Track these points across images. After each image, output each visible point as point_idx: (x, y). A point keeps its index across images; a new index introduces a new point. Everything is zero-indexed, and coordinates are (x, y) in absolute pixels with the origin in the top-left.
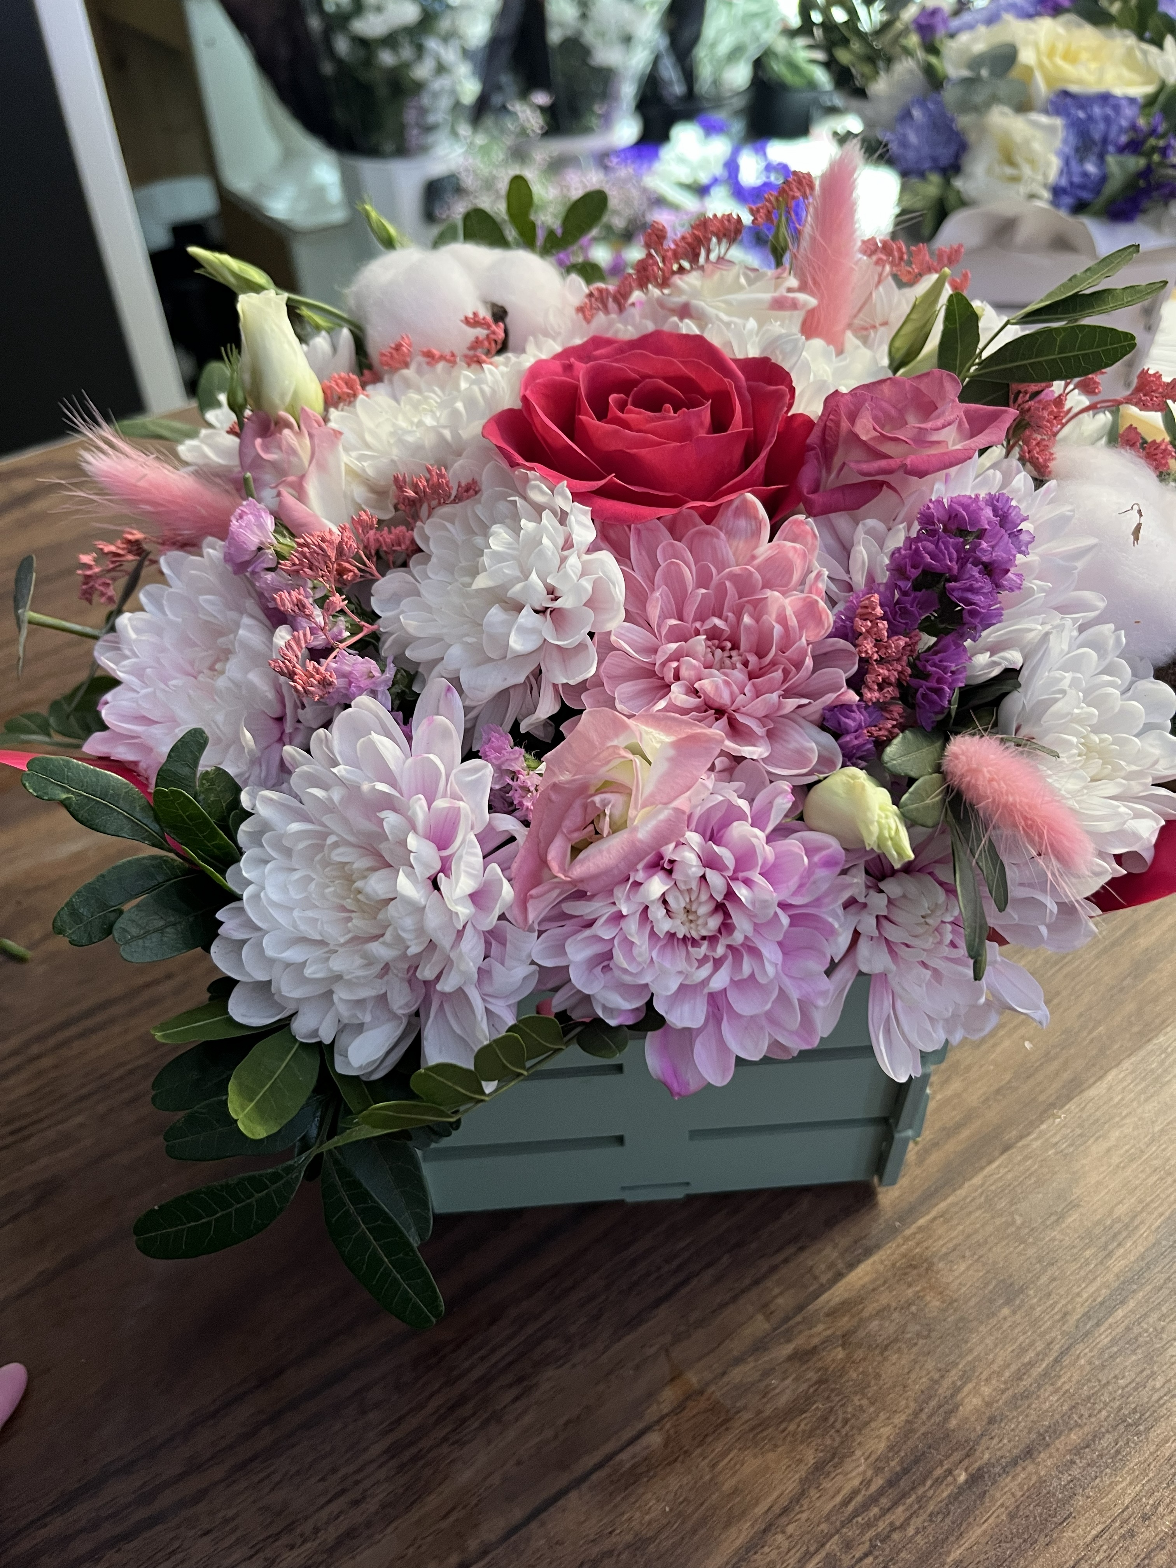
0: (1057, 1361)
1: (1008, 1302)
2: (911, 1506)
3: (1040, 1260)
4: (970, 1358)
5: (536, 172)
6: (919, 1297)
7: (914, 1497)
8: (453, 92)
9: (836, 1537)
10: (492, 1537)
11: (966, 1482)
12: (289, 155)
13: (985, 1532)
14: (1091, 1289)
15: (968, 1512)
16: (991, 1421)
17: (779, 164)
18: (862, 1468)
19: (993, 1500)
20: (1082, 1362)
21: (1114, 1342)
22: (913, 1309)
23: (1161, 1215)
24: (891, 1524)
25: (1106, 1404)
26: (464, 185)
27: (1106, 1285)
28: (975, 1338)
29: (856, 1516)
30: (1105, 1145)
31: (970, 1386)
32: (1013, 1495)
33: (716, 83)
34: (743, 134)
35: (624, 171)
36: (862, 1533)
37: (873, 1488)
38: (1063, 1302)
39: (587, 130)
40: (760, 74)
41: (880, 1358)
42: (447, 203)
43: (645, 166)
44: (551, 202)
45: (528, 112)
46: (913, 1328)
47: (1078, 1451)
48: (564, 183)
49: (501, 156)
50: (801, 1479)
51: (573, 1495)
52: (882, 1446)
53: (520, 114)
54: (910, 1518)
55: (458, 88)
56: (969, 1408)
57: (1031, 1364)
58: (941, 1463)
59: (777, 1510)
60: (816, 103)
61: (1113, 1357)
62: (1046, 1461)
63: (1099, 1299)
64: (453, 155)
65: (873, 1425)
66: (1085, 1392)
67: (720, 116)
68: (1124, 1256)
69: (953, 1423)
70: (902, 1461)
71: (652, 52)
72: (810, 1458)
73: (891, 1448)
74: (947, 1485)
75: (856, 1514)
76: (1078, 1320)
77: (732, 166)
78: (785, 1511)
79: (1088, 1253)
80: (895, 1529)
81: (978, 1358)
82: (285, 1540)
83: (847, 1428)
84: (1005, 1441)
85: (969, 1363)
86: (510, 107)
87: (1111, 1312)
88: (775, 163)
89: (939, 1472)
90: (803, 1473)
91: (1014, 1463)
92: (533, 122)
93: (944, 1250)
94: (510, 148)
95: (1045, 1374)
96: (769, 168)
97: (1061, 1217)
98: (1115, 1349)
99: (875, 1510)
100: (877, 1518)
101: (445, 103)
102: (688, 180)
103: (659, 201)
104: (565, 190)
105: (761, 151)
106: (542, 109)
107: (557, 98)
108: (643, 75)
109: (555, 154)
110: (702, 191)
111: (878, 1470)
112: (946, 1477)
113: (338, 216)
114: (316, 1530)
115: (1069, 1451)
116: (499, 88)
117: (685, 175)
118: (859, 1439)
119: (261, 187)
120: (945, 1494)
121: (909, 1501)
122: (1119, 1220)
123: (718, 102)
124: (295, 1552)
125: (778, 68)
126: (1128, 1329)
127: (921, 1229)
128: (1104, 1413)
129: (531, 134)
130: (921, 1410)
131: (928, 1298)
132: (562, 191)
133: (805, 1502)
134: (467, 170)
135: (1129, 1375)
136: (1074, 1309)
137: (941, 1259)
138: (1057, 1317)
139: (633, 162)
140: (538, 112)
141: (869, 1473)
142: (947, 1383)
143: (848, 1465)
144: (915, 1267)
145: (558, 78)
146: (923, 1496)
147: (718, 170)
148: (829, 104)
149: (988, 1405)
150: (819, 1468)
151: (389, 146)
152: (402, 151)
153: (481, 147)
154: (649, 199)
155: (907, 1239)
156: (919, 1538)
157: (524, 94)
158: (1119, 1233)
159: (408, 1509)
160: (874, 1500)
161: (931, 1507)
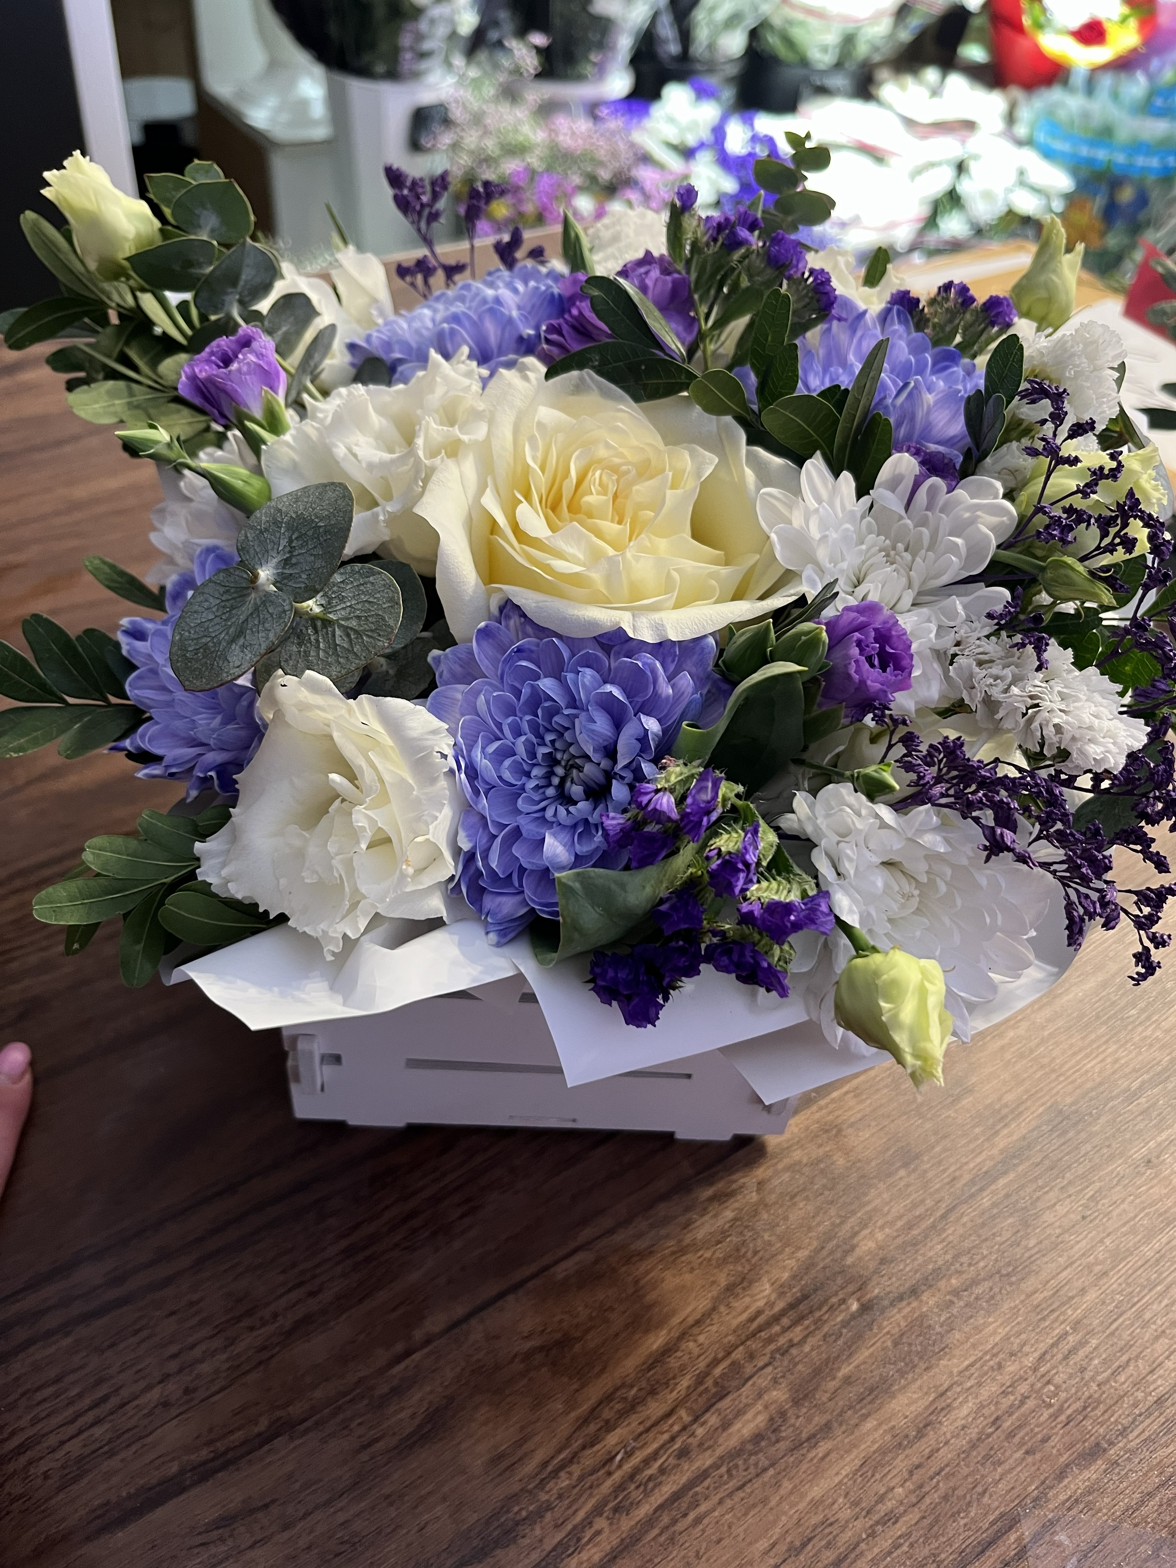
0: (944, 1217)
1: (905, 1165)
2: (807, 1327)
3: (935, 1133)
4: (868, 1208)
5: (526, 112)
6: (827, 1156)
7: (811, 1319)
8: (452, 22)
9: (741, 1348)
10: (436, 1329)
11: (858, 1310)
12: (274, 65)
13: (872, 1354)
14: (978, 1160)
15: (859, 1337)
16: (883, 1261)
17: (766, 136)
18: (767, 1292)
19: (880, 1328)
20: (965, 1219)
21: (994, 1205)
22: (822, 1166)
23: (1043, 1104)
24: (791, 1340)
25: (984, 1258)
26: (451, 116)
27: (992, 1158)
28: (873, 1192)
29: (760, 1331)
30: (999, 1043)
31: (866, 1232)
32: (899, 1325)
33: (711, 47)
34: (732, 101)
35: (614, 124)
36: (764, 1347)
37: (777, 1308)
38: (952, 1169)
39: (580, 78)
40: (754, 44)
41: (789, 1203)
42: (434, 133)
43: (635, 121)
44: (538, 145)
45: (524, 51)
46: (820, 1182)
47: (956, 1293)
48: (553, 127)
49: (492, 92)
50: (713, 1297)
51: (511, 1298)
52: (786, 1275)
53: (516, 52)
54: (806, 1336)
55: (456, 17)
56: (865, 1248)
57: (921, 1218)
58: (836, 1294)
59: (691, 1320)
60: (806, 80)
61: (994, 1217)
62: (929, 1300)
63: (984, 1169)
64: (444, 85)
65: (780, 1257)
66: (966, 1244)
67: (712, 81)
68: (1010, 1134)
69: (849, 1260)
70: (801, 1290)
71: (652, 8)
72: (723, 1279)
73: (793, 1277)
74: (841, 1312)
75: (760, 1329)
76: (965, 1185)
77: (719, 132)
78: (698, 1322)
79: (977, 1130)
80: (792, 1346)
81: (875, 1210)
82: (245, 1323)
83: (757, 1258)
84: (894, 1279)
85: (867, 1212)
86: (506, 44)
87: (995, 1180)
88: (761, 135)
89: (834, 1300)
90: (715, 1293)
91: (901, 1298)
92: (528, 61)
93: (852, 1120)
94: (501, 84)
95: (933, 1226)
96: (755, 139)
97: (957, 1099)
98: (995, 1211)
99: (777, 1329)
100: (778, 1335)
101: (442, 31)
102: (675, 141)
103: (646, 159)
104: (553, 135)
105: (749, 122)
106: (538, 50)
107: (554, 39)
108: (640, 29)
109: (546, 97)
110: (688, 153)
111: (782, 1294)
112: (840, 1305)
113: (320, 133)
114: (275, 1316)
115: (949, 1293)
116: (496, 24)
117: (672, 135)
118: (766, 1268)
119: (241, 94)
120: (839, 1319)
121: (806, 1322)
122: (1006, 1105)
123: (711, 67)
124: (255, 1333)
125: (773, 41)
126: (1007, 1196)
127: (833, 1101)
128: (982, 1264)
129: (525, 74)
130: (823, 1248)
131: (835, 1158)
132: (550, 135)
133: (715, 1316)
134: (457, 101)
135: (1006, 1235)
136: (961, 1176)
137: (851, 1125)
138: (945, 1181)
139: (622, 115)
140: (534, 51)
141: (773, 1297)
142: (847, 1226)
143: (756, 1288)
144: (827, 1131)
145: (557, 22)
146: (820, 1319)
147: (705, 134)
148: (819, 83)
149: (881, 1248)
150: (730, 1289)
151: (380, 68)
152: (393, 75)
153: (474, 80)
154: (635, 154)
155: (821, 1109)
156: (814, 1353)
157: (522, 33)
158: (1006, 1116)
159: (361, 1301)
160: (776, 1319)
161: (826, 1329)
